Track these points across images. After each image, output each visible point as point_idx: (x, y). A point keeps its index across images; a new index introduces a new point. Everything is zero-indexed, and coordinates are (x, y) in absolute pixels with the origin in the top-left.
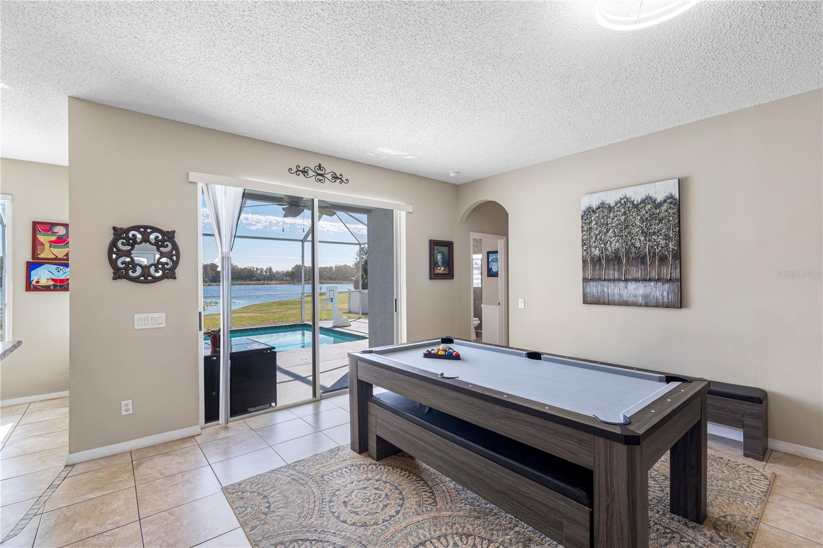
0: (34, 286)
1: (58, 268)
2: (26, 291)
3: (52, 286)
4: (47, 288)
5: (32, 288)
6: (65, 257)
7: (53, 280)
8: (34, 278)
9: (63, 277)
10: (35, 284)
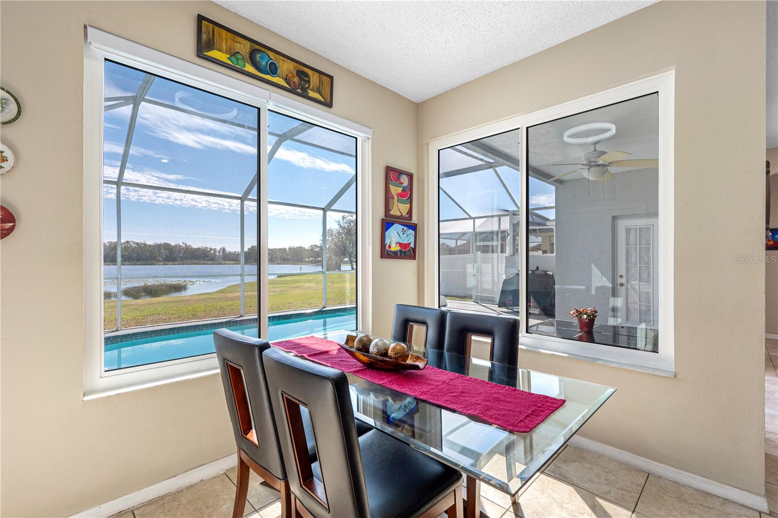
0: (387, 250)
1: (403, 229)
2: (382, 257)
3: (399, 252)
4: (394, 255)
5: (386, 254)
6: (407, 216)
7: (400, 244)
8: (387, 242)
9: (406, 242)
10: (388, 249)
